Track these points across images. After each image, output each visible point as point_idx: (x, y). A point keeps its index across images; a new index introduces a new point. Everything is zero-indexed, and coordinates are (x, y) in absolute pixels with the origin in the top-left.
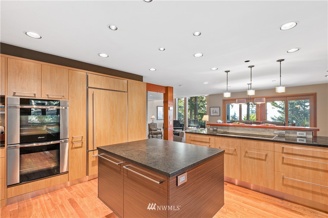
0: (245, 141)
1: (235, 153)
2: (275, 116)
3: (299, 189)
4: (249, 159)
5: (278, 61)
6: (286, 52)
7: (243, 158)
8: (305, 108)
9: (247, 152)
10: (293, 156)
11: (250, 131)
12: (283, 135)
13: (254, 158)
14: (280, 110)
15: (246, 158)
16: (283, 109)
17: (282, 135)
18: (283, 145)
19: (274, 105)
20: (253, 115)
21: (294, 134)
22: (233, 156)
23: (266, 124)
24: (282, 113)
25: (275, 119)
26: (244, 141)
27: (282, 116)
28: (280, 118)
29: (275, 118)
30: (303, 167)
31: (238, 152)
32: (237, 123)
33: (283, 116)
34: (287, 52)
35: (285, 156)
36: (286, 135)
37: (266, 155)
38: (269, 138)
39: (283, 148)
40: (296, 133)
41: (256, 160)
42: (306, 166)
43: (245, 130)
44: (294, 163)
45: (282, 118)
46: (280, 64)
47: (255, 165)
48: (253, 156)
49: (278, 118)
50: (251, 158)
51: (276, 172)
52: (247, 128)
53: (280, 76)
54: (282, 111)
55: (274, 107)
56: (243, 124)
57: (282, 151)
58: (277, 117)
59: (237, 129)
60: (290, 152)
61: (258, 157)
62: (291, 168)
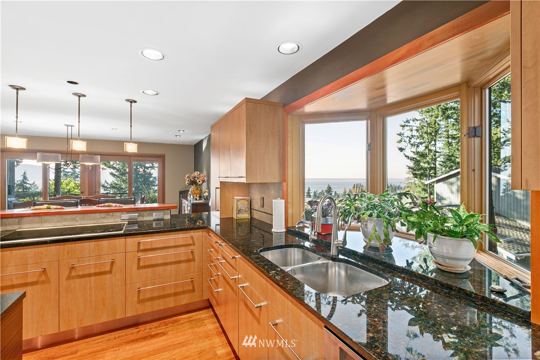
0: (70, 245)
1: (43, 278)
2: (106, 181)
3: (159, 297)
4: (77, 281)
5: (128, 100)
6: (141, 92)
7: (64, 282)
8: (146, 170)
9: (73, 267)
10: (153, 252)
11: (76, 221)
12: (135, 220)
13: (90, 275)
14: (114, 171)
15: (71, 281)
16: (118, 170)
17: (133, 220)
18: (139, 239)
19: (105, 164)
20: (68, 180)
21: (150, 216)
22: (37, 288)
23: (106, 204)
24: (117, 176)
25: (106, 187)
26: (66, 246)
27: (116, 182)
28: (114, 185)
29: (106, 185)
30: (165, 264)
31: (52, 274)
32: (45, 206)
33: (118, 181)
34: (143, 92)
35: (142, 255)
36: (138, 220)
37: (113, 263)
38: (116, 231)
39: (139, 243)
40: (152, 215)
41: (93, 278)
42: (169, 261)
43: (65, 220)
44: (154, 263)
45: (117, 185)
46: (131, 106)
47: (90, 288)
48: (87, 272)
49: (111, 185)
50: (83, 276)
51: (128, 286)
52: (69, 217)
53: (131, 126)
54: (117, 174)
55: (105, 167)
56: (60, 207)
57: (138, 249)
58: (110, 183)
59: (45, 222)
60: (149, 247)
61: (98, 271)
62: (149, 270)
